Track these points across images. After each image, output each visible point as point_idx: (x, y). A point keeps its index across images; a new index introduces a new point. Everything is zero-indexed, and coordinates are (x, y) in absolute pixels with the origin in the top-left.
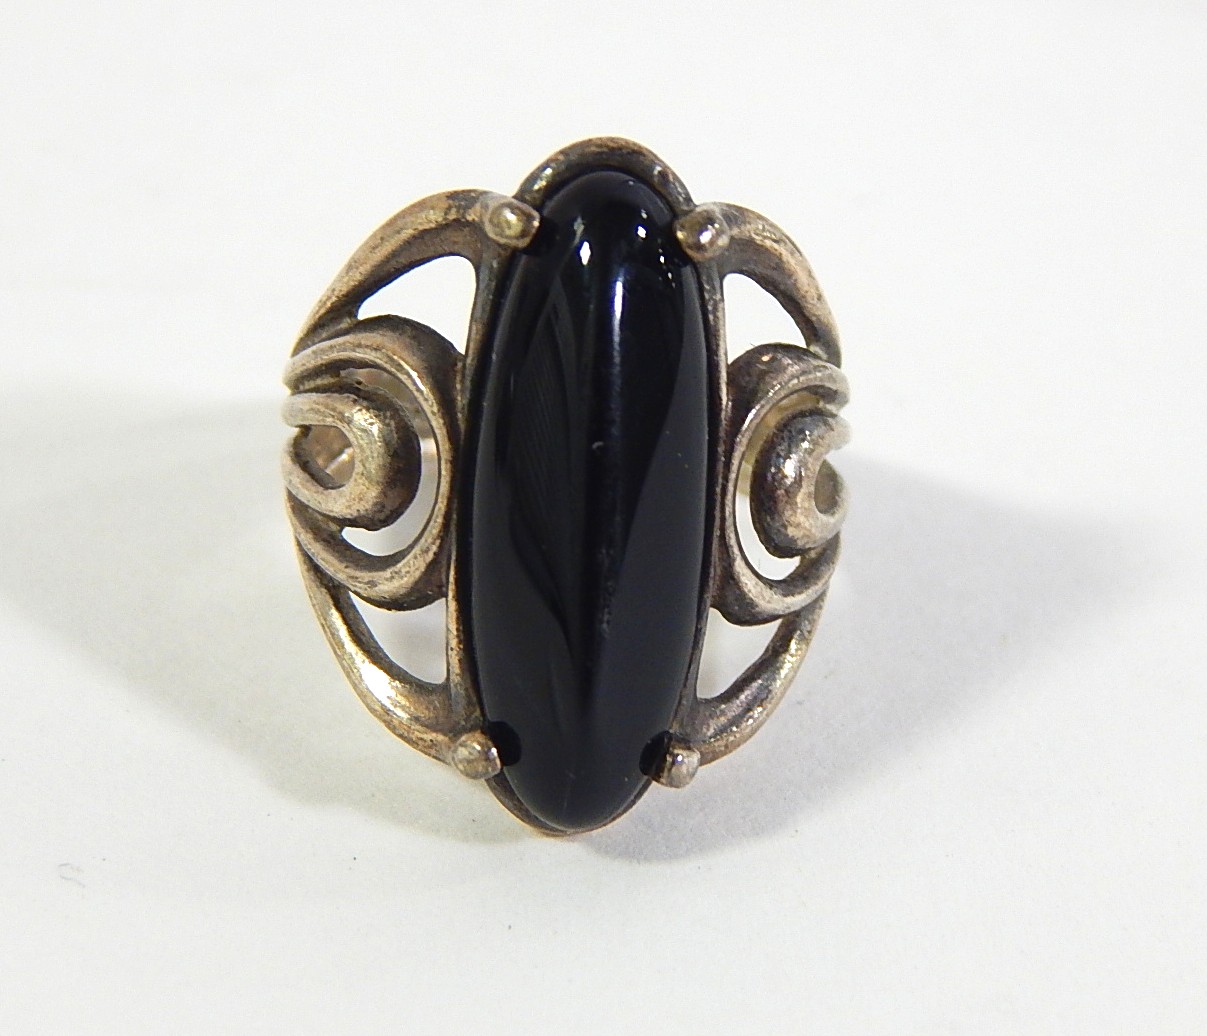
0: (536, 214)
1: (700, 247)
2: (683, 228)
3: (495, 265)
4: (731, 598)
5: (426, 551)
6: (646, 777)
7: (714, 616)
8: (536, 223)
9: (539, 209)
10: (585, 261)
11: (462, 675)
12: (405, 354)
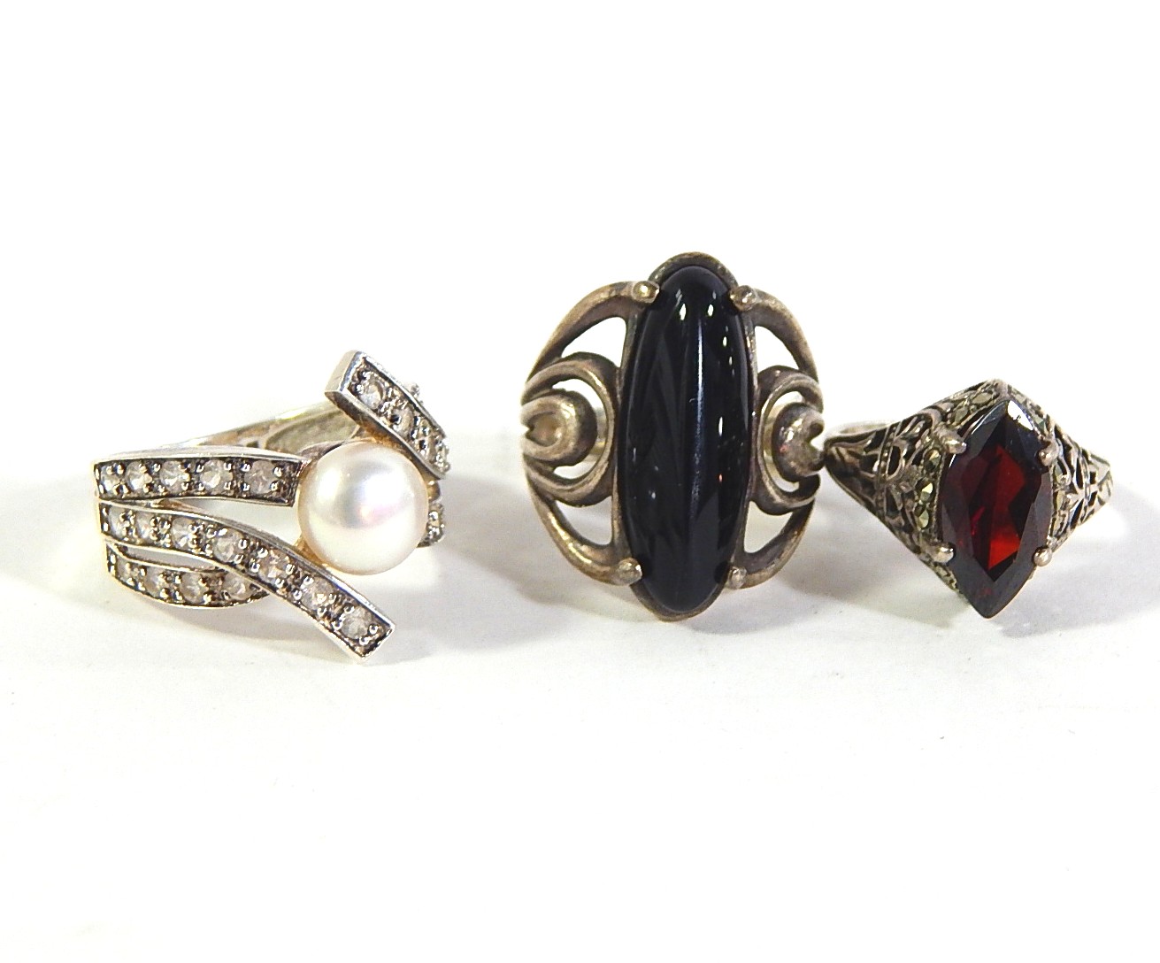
0: (658, 287)
1: (742, 304)
2: (733, 293)
3: (636, 316)
4: (761, 495)
5: (602, 467)
6: (717, 585)
7: (753, 507)
8: (657, 292)
9: (660, 285)
10: (683, 318)
11: (620, 532)
12: (590, 367)
